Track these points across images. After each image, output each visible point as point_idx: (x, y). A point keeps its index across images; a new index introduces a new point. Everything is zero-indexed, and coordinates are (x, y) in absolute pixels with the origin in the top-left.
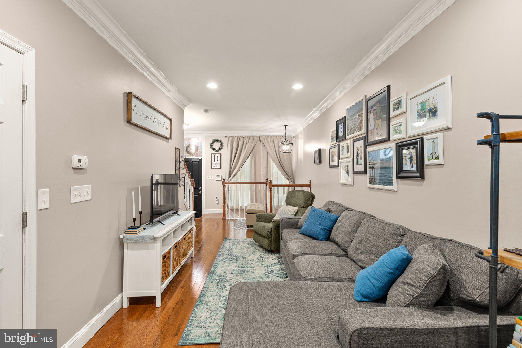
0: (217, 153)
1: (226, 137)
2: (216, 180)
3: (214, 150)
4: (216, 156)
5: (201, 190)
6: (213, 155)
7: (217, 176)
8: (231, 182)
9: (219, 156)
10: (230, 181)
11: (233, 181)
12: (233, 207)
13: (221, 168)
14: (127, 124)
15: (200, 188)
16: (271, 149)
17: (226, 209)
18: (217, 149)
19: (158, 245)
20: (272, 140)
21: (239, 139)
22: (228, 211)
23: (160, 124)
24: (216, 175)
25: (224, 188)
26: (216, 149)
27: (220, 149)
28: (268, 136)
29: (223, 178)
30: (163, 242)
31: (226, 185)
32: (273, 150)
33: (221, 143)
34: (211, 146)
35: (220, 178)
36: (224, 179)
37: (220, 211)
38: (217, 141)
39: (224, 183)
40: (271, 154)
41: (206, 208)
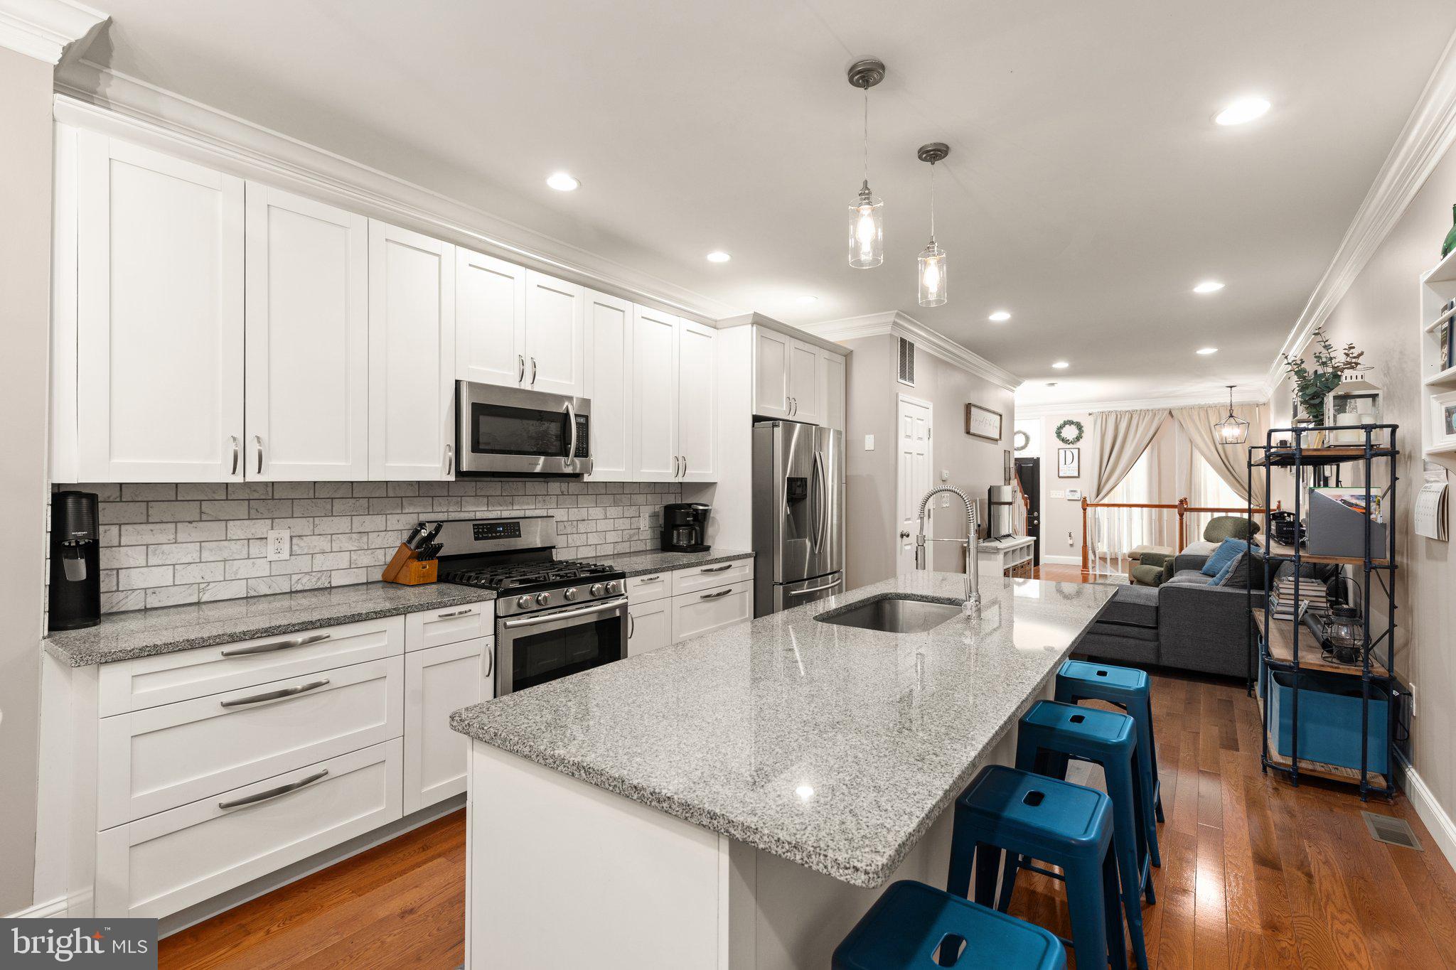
0: (1071, 446)
1: (1090, 414)
2: (1069, 500)
3: (1064, 441)
4: (1068, 452)
5: (1038, 518)
6: (1062, 452)
7: (1072, 491)
8: (1101, 502)
9: (1076, 452)
10: (1101, 500)
11: (1106, 501)
12: (1105, 553)
13: (1079, 477)
14: (967, 435)
15: (1036, 514)
16: (1201, 436)
17: (1091, 556)
18: (1071, 439)
19: (1001, 556)
20: (1202, 414)
21: (1119, 416)
22: (1094, 562)
23: (990, 425)
24: (1068, 490)
25: (1085, 514)
26: (1068, 440)
27: (1078, 438)
28: (1192, 408)
29: (1083, 496)
30: (1005, 556)
31: (1089, 509)
32: (1207, 439)
33: (1079, 426)
34: (1059, 433)
35: (1077, 496)
36: (1085, 498)
37: (1078, 560)
38: (1071, 423)
39: (1085, 505)
40: (1202, 445)
41: (1047, 553)
